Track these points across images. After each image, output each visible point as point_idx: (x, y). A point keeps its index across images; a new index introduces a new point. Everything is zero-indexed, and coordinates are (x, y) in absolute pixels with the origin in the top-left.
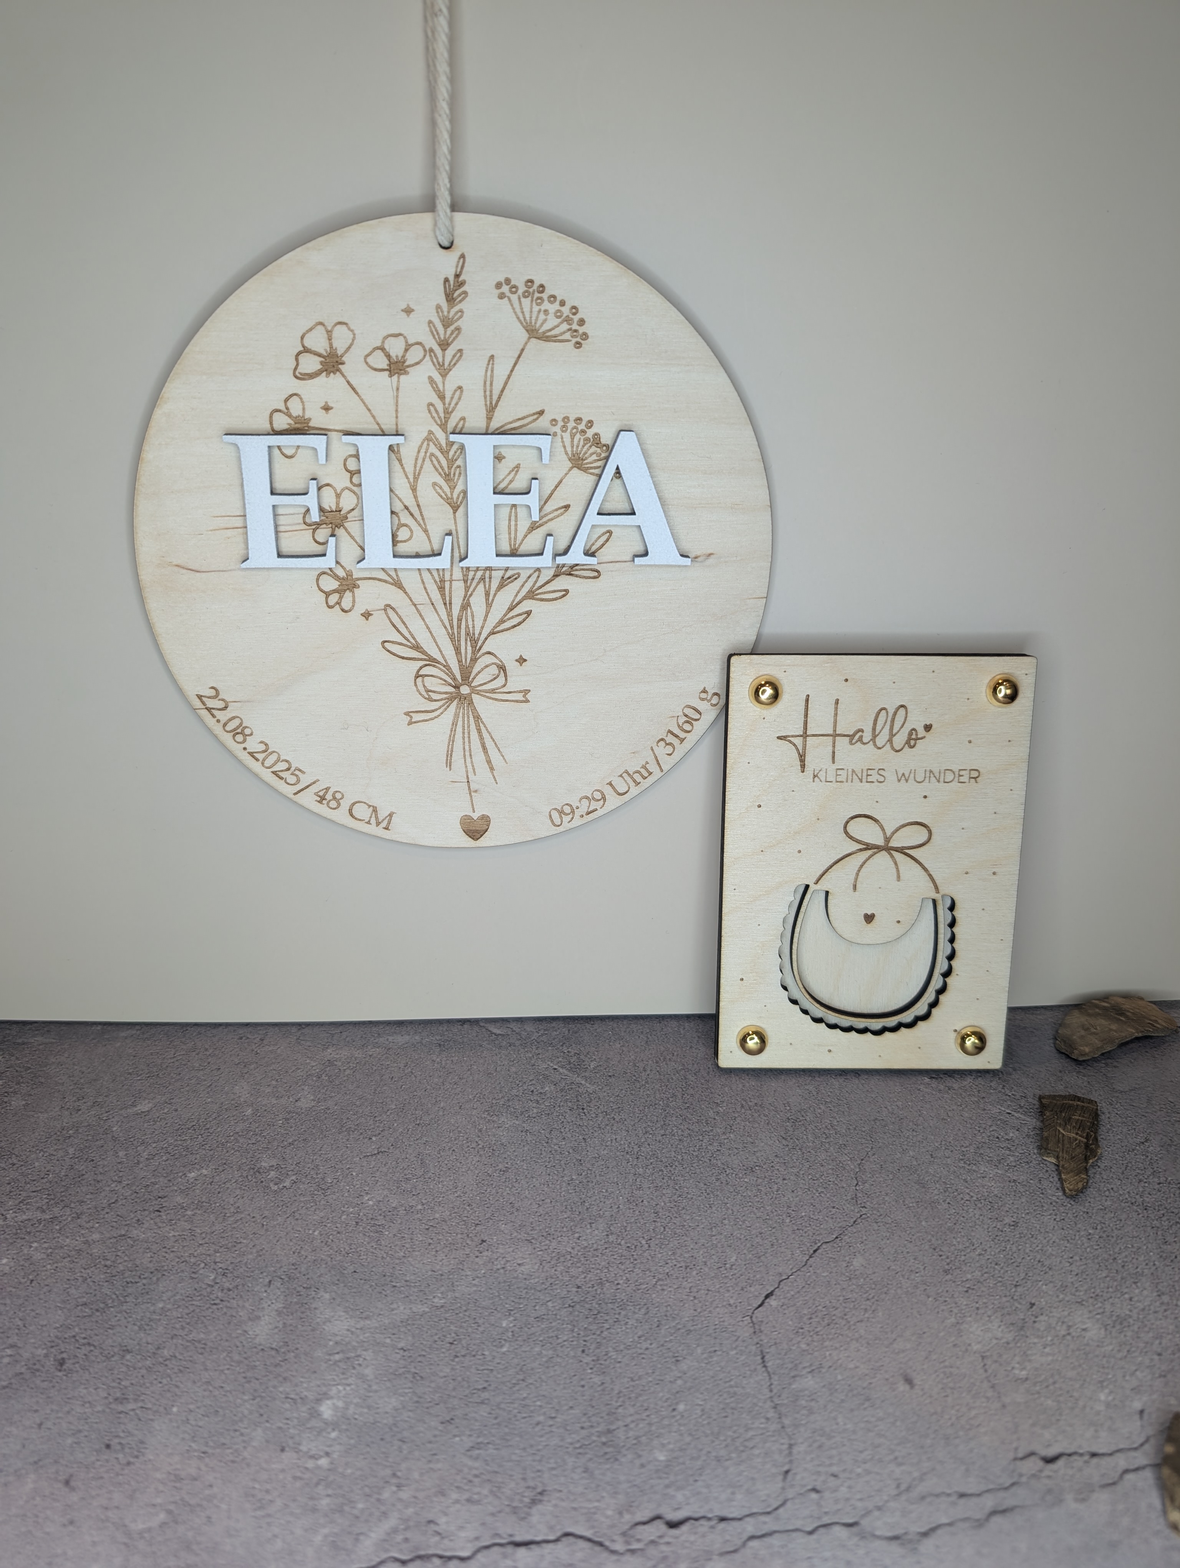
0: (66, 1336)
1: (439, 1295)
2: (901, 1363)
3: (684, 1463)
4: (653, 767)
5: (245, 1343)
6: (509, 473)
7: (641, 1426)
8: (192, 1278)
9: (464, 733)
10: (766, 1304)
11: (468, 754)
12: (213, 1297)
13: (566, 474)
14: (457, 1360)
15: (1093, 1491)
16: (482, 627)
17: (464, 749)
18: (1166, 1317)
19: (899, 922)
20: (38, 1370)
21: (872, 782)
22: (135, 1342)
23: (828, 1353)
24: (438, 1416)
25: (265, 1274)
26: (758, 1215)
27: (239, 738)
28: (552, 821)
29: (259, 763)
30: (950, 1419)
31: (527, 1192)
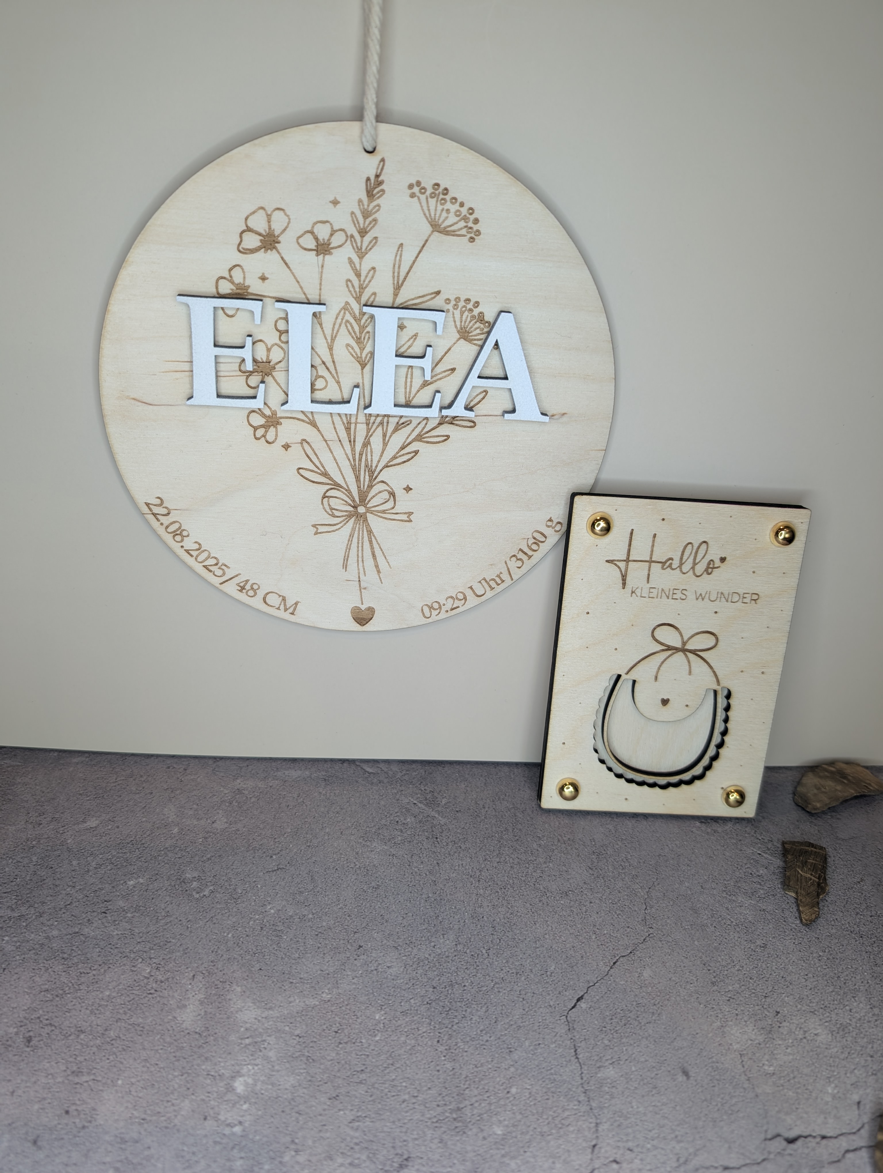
0: (32, 1017)
1: (327, 991)
2: (680, 1058)
3: (516, 1137)
4: (505, 576)
5: (174, 1027)
6: (409, 340)
7: (483, 1105)
8: (133, 971)
9: (358, 543)
10: (577, 1006)
11: (360, 559)
12: (149, 987)
13: (455, 343)
14: (340, 1046)
15: (823, 1167)
16: (379, 461)
17: (358, 555)
18: (877, 1026)
19: (687, 706)
20: (10, 1046)
21: (677, 599)
22: (88, 1024)
23: (624, 1048)
24: (326, 1093)
25: (190, 969)
26: (571, 931)
27: (178, 538)
28: (423, 614)
29: (193, 559)
30: (717, 1105)
31: (394, 907)
